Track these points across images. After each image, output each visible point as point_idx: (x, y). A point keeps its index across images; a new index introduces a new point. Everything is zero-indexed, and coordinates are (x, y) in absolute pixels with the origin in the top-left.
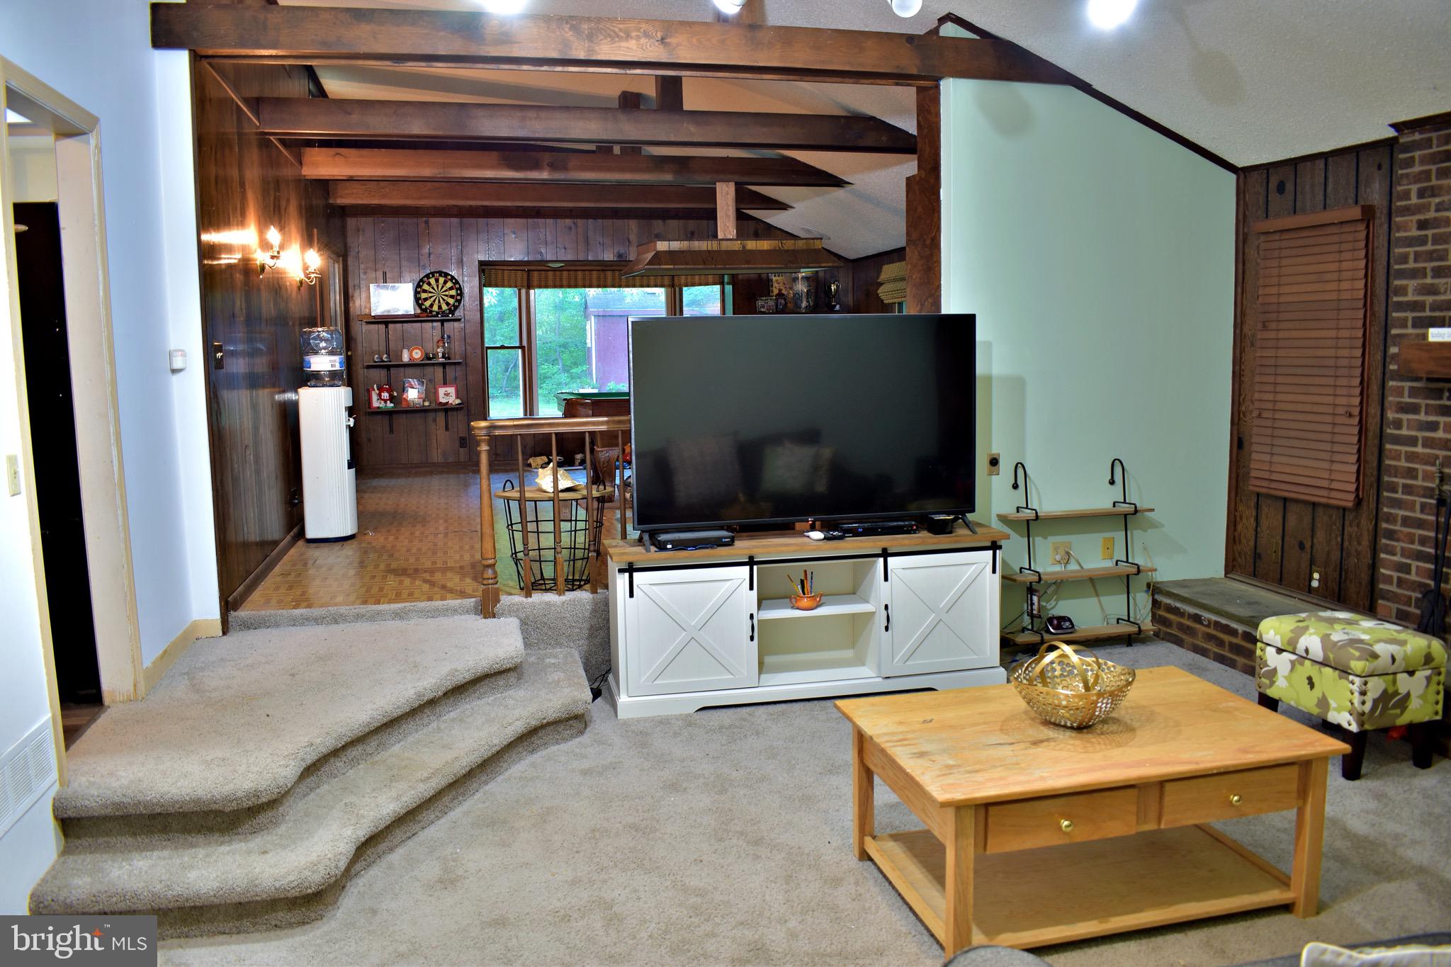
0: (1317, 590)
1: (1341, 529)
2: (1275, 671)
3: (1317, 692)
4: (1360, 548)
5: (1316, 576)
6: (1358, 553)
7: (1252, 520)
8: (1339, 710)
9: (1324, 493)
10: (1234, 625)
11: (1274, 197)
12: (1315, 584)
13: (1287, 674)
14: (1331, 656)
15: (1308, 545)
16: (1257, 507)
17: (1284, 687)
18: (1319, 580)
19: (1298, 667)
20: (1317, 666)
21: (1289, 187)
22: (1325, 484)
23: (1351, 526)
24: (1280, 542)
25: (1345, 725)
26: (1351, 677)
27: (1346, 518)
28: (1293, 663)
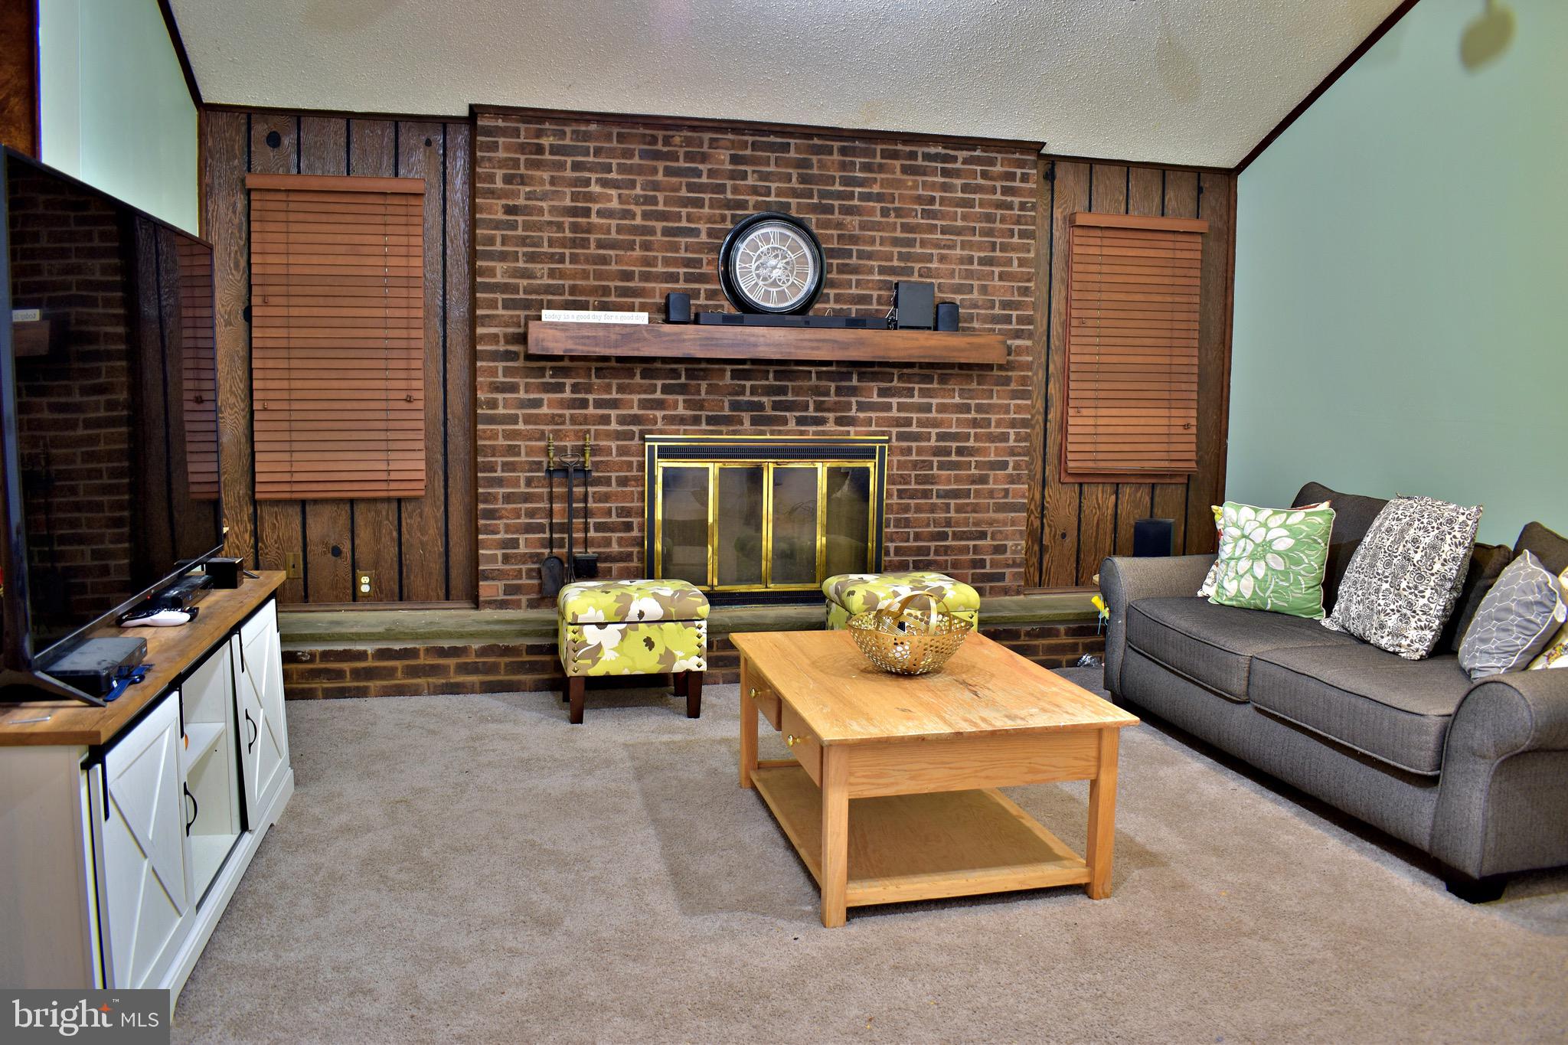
0: (366, 596)
1: (396, 522)
2: (599, 647)
3: (659, 649)
4: (425, 539)
5: (365, 580)
6: (423, 544)
7: (247, 536)
8: (686, 658)
9: (384, 486)
10: (359, 647)
11: (259, 148)
12: (365, 589)
13: (615, 644)
14: (673, 610)
15: (346, 548)
16: (255, 518)
17: (613, 659)
18: (369, 584)
19: (631, 633)
20: (656, 625)
21: (288, 141)
22: (383, 476)
23: (411, 517)
24: (301, 554)
25: (695, 669)
26: (697, 623)
27: (403, 509)
28: (623, 633)
